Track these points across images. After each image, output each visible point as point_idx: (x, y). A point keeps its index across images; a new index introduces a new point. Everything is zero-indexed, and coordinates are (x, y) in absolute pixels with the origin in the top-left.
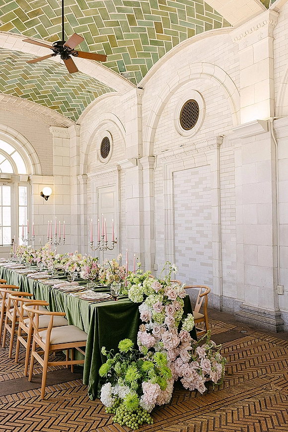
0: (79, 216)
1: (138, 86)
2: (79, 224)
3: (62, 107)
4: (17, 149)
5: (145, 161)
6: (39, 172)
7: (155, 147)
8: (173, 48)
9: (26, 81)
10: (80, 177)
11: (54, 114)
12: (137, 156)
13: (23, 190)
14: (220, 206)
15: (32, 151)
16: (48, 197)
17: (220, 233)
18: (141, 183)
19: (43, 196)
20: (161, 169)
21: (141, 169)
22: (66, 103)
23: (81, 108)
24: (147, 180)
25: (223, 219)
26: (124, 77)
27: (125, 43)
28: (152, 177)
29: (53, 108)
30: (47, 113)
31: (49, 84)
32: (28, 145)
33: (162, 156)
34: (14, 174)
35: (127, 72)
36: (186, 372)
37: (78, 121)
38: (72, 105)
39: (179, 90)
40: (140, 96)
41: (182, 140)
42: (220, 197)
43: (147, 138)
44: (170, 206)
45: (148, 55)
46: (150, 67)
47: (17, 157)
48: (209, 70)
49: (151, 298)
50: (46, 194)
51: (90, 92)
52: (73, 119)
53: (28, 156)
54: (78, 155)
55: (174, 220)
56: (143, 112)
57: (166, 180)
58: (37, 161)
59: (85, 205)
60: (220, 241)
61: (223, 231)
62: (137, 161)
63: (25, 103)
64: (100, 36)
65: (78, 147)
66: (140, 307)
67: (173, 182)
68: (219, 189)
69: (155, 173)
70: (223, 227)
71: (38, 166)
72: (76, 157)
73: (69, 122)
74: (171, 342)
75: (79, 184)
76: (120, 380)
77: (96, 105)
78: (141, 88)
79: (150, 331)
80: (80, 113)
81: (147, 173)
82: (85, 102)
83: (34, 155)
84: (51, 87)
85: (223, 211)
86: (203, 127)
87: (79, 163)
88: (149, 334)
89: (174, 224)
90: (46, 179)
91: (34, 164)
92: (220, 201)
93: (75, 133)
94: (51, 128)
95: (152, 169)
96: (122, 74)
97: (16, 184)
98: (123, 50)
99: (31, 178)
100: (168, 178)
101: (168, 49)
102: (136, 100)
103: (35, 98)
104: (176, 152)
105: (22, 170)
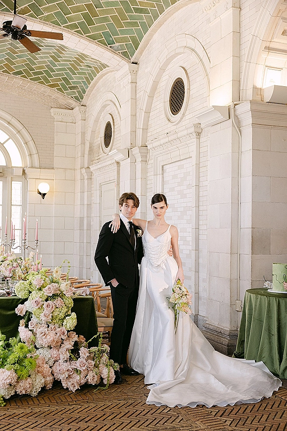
0: (82, 219)
1: (132, 61)
2: (81, 229)
3: (62, 84)
4: (12, 137)
5: (136, 151)
6: (37, 164)
7: (149, 134)
8: (160, 16)
9: (15, 55)
10: (84, 171)
11: (54, 93)
12: (129, 146)
13: (17, 186)
14: (198, 206)
15: (28, 138)
16: (44, 195)
17: (197, 240)
18: (134, 179)
19: (40, 193)
20: (152, 161)
21: (134, 162)
22: (65, 79)
23: (85, 85)
24: (139, 174)
26: (115, 51)
27: (107, 12)
28: (144, 171)
29: (52, 86)
30: (46, 93)
31: (42, 58)
32: (24, 131)
33: (151, 146)
34: (6, 167)
35: (117, 44)
37: (84, 101)
38: (74, 83)
39: (169, 66)
40: (134, 73)
41: (170, 127)
42: (199, 196)
43: (140, 124)
45: (135, 24)
46: (141, 38)
47: (11, 146)
48: (192, 43)
50: (42, 192)
51: (90, 67)
52: (76, 98)
53: (24, 145)
54: (83, 143)
56: (138, 92)
58: (34, 151)
59: (89, 205)
60: (197, 249)
61: (200, 237)
62: (129, 152)
63: (18, 81)
64: (76, 5)
65: (83, 134)
67: (163, 177)
68: (198, 186)
69: (148, 167)
70: (201, 232)
71: (36, 157)
72: (80, 146)
73: (73, 103)
74: (44, 337)
75: (82, 179)
77: (100, 82)
78: (136, 63)
80: (84, 92)
81: (139, 166)
82: (87, 78)
83: (31, 144)
84: (45, 62)
85: (201, 213)
86: (187, 112)
87: (84, 154)
90: (45, 173)
91: (31, 155)
92: (198, 201)
93: (79, 117)
94: (52, 110)
95: (145, 161)
96: (111, 47)
97: (9, 179)
98: (106, 19)
99: (26, 171)
100: (158, 173)
101: (156, 17)
102: (129, 78)
103: (29, 75)
104: (162, 142)
105: (17, 161)
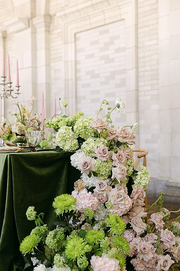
5: (39, 21)
12: (29, 15)
14: (137, 68)
17: (137, 101)
18: (34, 50)
20: (59, 30)
21: (34, 33)
25: (141, 84)
28: (48, 41)
33: (62, 13)
36: (142, 247)
42: (137, 58)
44: (71, 75)
49: (90, 143)
55: (76, 92)
57: (66, 43)
60: (137, 111)
61: (141, 99)
62: (29, 22)
66: (72, 158)
67: (75, 46)
68: (137, 47)
69: (52, 37)
74: (123, 202)
76: (57, 257)
79: (91, 190)
81: (41, 36)
85: (141, 74)
88: (90, 193)
89: (76, 97)
92: (137, 62)
95: (48, 31)
100: (69, 41)
